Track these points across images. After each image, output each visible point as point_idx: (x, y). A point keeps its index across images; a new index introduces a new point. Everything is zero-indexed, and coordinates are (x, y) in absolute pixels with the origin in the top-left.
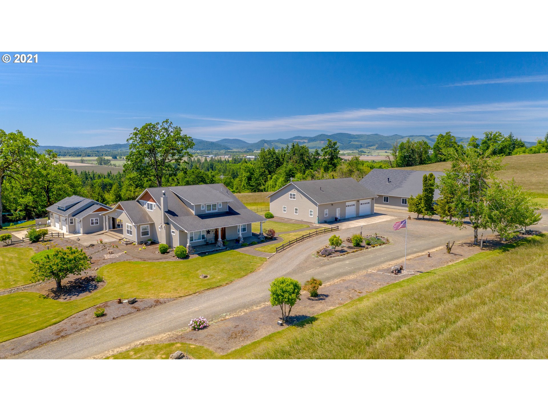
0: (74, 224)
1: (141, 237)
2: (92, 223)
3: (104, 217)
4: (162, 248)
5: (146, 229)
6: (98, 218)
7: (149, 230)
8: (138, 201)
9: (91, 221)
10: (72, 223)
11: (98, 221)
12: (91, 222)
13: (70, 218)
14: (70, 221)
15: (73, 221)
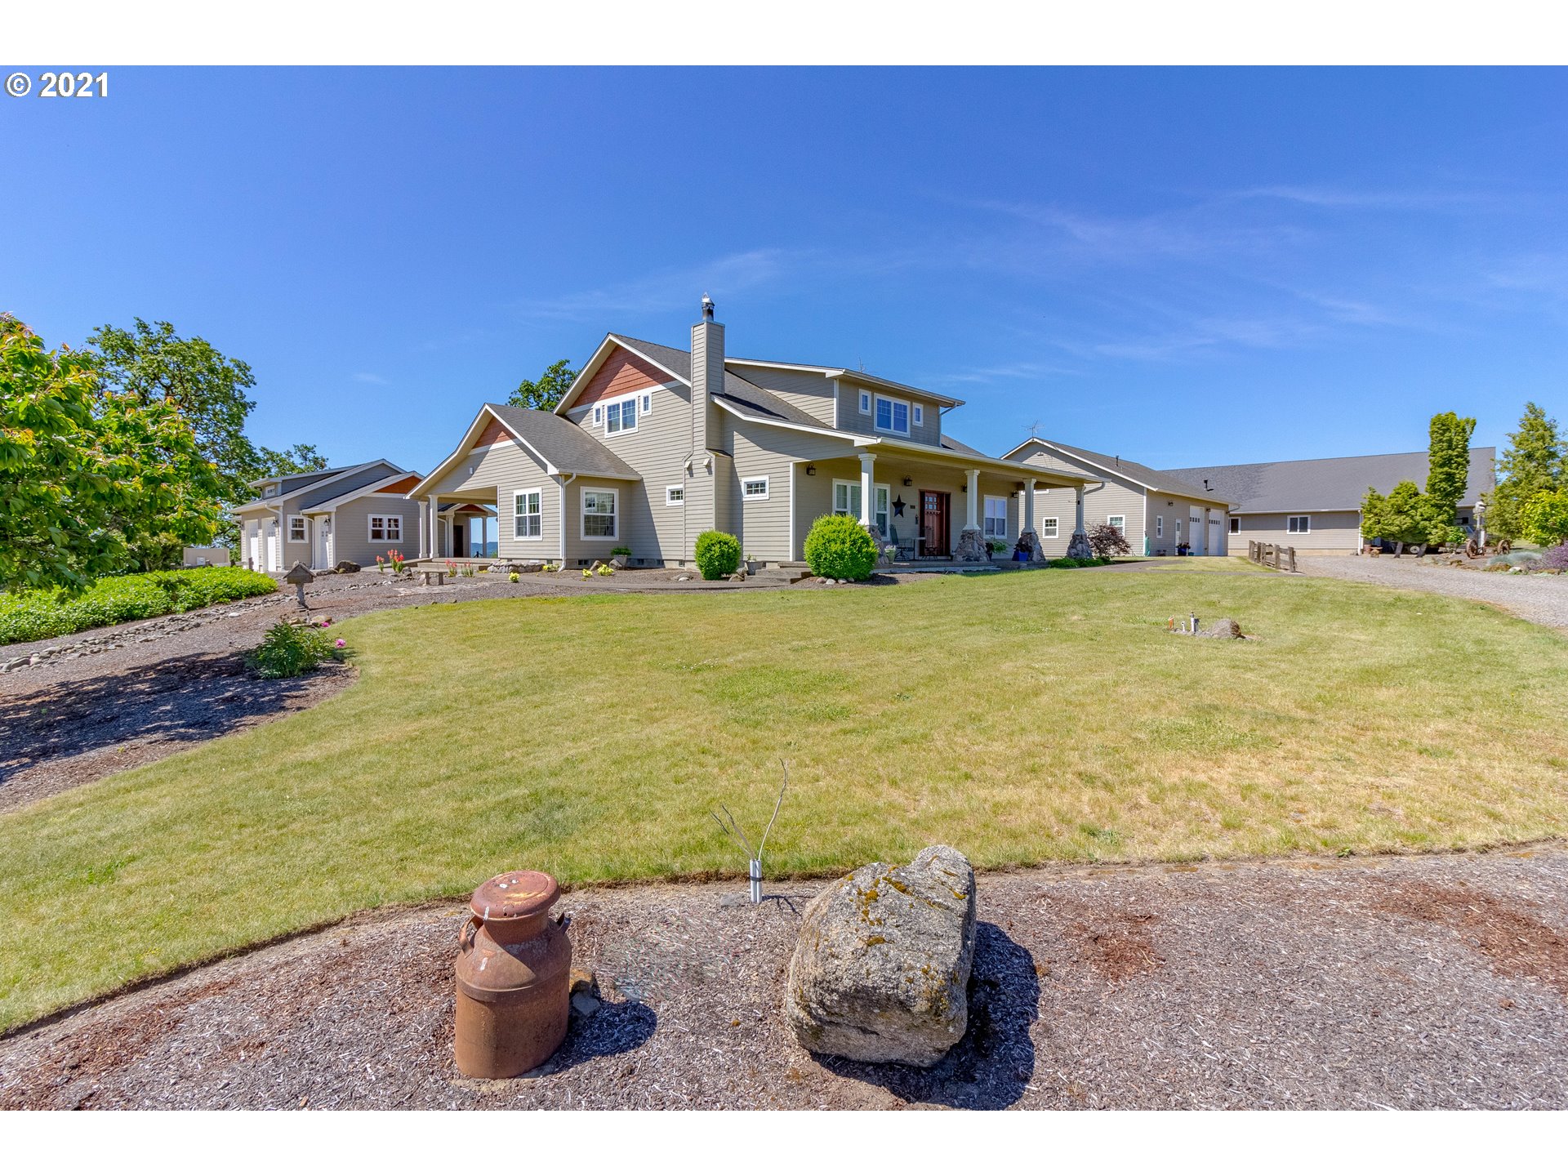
0: (306, 540)
1: (583, 538)
2: (377, 535)
3: (422, 505)
4: (717, 548)
5: (602, 507)
6: (400, 518)
7: (616, 514)
8: (562, 414)
9: (370, 523)
10: (298, 534)
11: (400, 528)
12: (370, 528)
13: (290, 518)
14: (290, 528)
15: (306, 528)
